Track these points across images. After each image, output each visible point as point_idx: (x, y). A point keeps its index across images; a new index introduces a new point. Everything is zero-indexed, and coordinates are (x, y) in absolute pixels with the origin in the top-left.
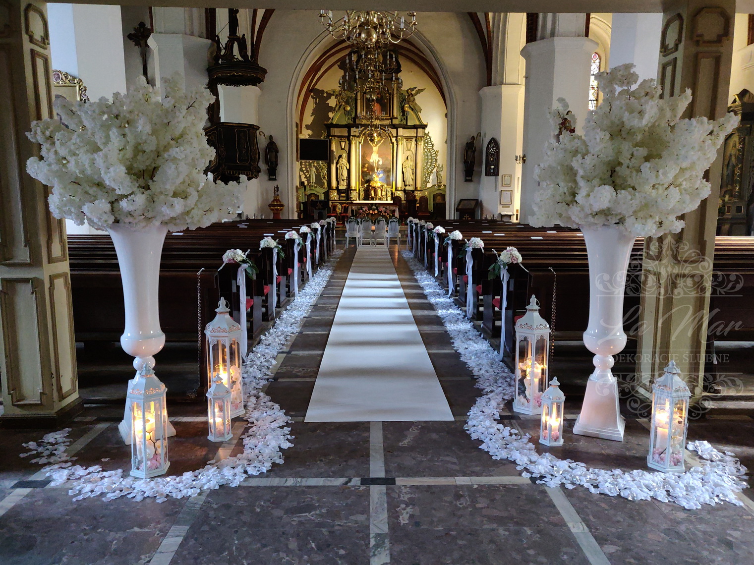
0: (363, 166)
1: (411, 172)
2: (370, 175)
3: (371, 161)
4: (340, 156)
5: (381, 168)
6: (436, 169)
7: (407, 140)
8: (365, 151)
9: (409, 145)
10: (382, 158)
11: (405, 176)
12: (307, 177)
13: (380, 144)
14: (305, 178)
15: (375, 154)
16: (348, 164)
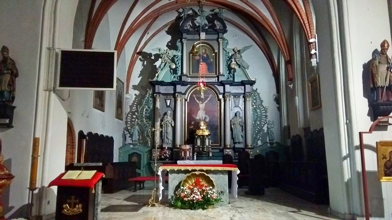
0: (189, 124)
1: (240, 128)
3: (198, 118)
4: (165, 114)
5: (208, 125)
6: (266, 125)
7: (234, 97)
8: (191, 109)
9: (237, 101)
10: (209, 116)
11: (234, 134)
12: (131, 136)
13: (207, 101)
14: (129, 137)
15: (202, 111)
16: (173, 121)
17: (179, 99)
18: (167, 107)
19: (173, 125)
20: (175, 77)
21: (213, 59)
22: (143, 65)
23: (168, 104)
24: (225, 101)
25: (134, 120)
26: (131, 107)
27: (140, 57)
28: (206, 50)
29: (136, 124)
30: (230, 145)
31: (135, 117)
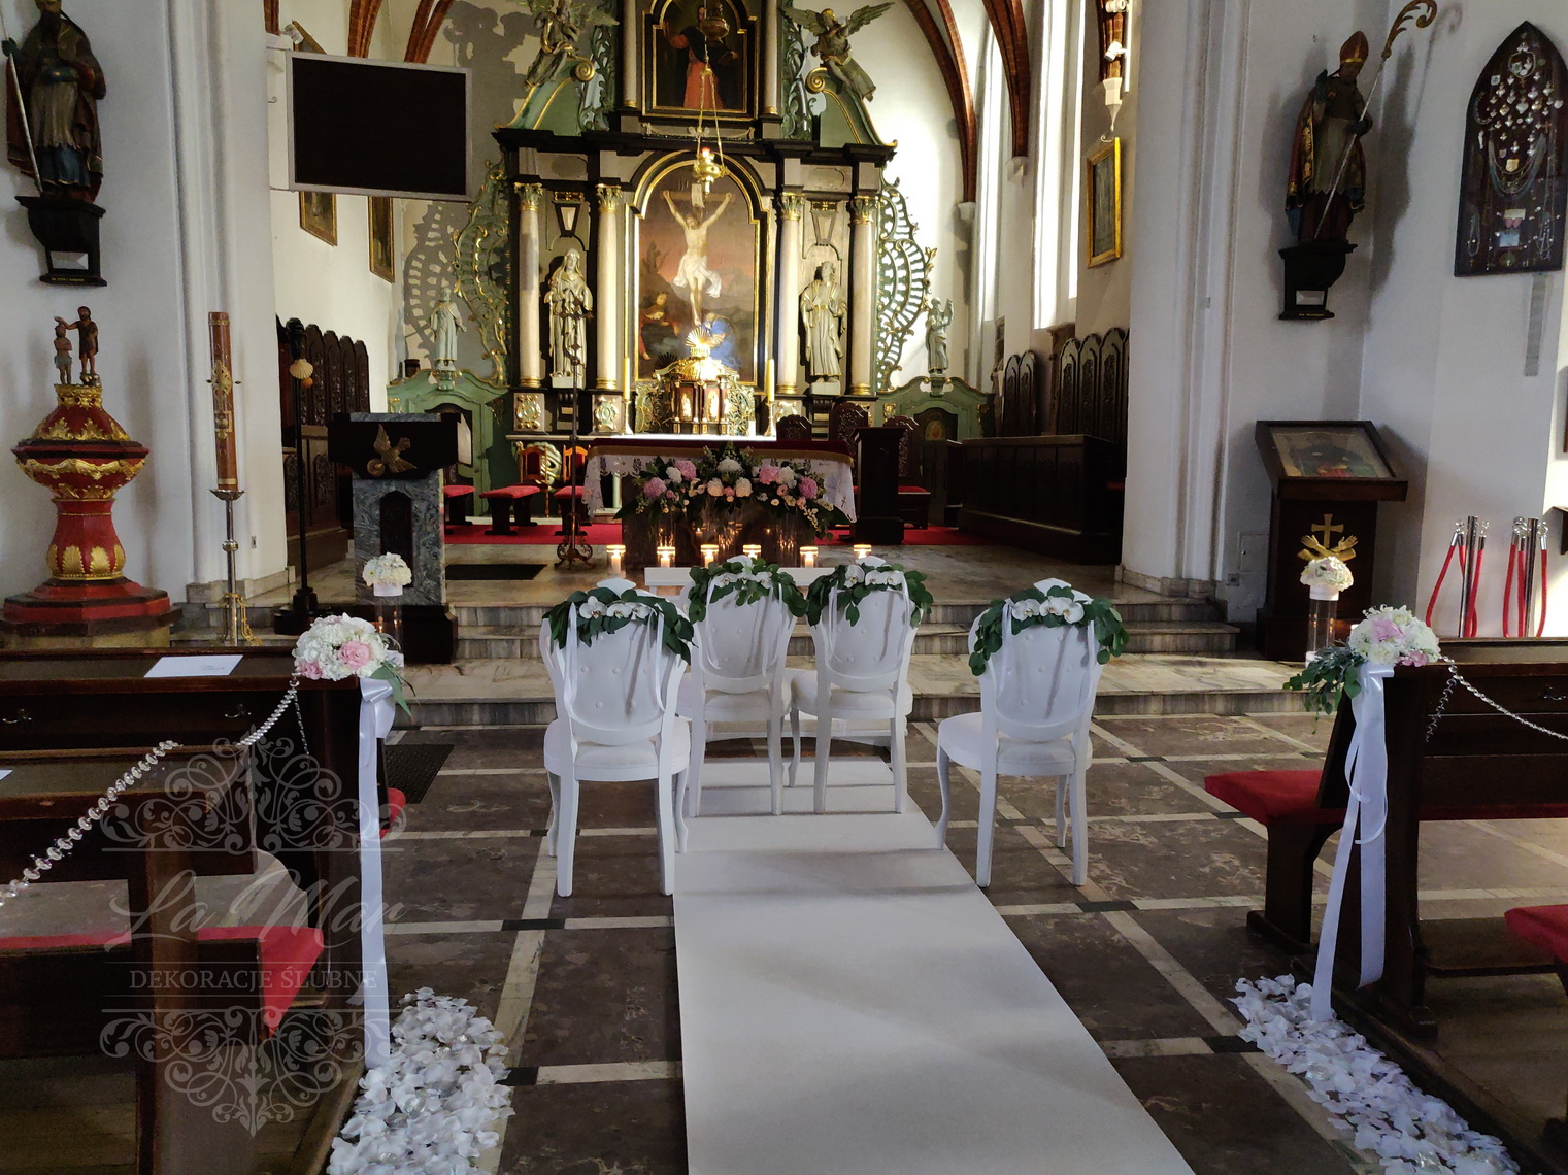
0: (648, 303)
2: (673, 336)
3: (678, 281)
4: (559, 260)
5: (717, 312)
8: (653, 247)
9: (825, 224)
10: (722, 274)
11: (809, 344)
13: (713, 218)
14: (420, 347)
15: (695, 257)
16: (587, 291)
17: (610, 208)
18: (565, 234)
19: (588, 305)
21: (740, 51)
23: (569, 225)
25: (434, 280)
26: (421, 230)
27: (448, 23)
29: (447, 298)
30: (794, 387)
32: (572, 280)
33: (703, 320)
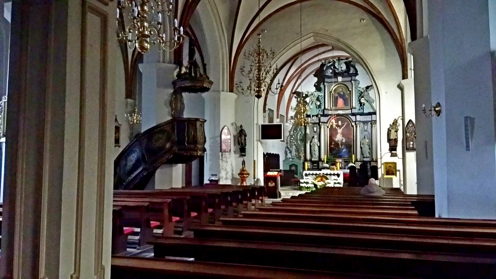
1: (368, 147)
2: (336, 150)
3: (336, 140)
4: (313, 137)
5: (344, 145)
7: (364, 124)
8: (331, 133)
9: (366, 127)
10: (345, 138)
11: (363, 150)
12: (291, 152)
13: (343, 127)
14: (289, 153)
15: (340, 135)
16: (319, 143)
17: (322, 127)
18: (315, 132)
19: (319, 145)
20: (319, 111)
21: (348, 96)
22: (297, 101)
23: (315, 131)
24: (356, 127)
25: (292, 141)
26: (290, 132)
27: (295, 95)
28: (342, 89)
29: (293, 145)
30: (360, 159)
31: (292, 139)
32: (316, 140)
33: (341, 146)
